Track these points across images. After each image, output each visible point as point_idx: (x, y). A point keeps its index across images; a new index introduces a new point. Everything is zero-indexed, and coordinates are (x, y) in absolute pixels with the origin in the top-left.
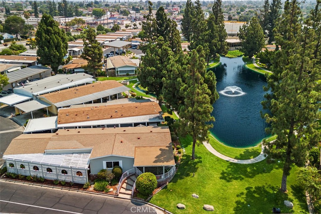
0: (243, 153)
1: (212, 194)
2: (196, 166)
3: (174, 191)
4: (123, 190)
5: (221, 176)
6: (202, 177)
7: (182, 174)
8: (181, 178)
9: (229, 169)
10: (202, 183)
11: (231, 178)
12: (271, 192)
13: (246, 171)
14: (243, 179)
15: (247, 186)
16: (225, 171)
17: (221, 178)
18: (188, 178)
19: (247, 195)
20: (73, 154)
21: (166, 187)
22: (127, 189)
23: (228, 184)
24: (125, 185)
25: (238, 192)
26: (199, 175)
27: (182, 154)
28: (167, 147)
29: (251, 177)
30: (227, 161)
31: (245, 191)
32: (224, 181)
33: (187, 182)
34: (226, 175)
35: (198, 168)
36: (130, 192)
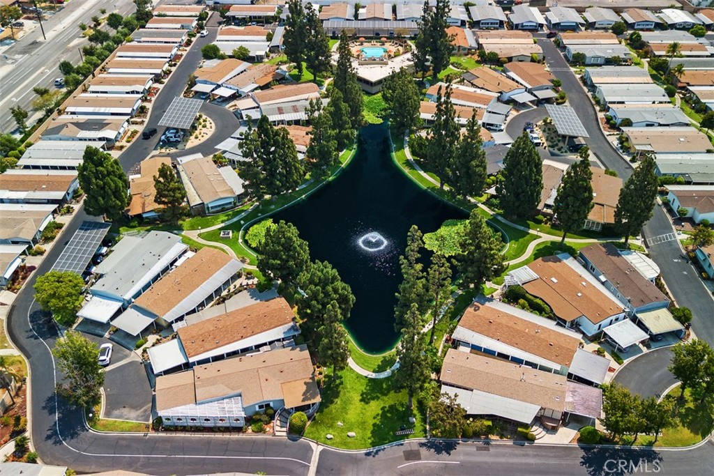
0: (380, 364)
1: (353, 420)
2: (339, 390)
3: (322, 422)
4: (278, 428)
5: (361, 398)
6: (345, 402)
7: (326, 402)
8: (327, 407)
9: (368, 388)
10: (344, 409)
11: (369, 399)
12: (401, 409)
13: (382, 387)
14: (379, 398)
15: (382, 406)
16: (365, 391)
17: (361, 400)
18: (332, 406)
19: (381, 416)
20: (223, 399)
21: (314, 419)
22: (281, 427)
23: (366, 406)
24: (278, 423)
25: (374, 414)
26: (342, 400)
27: (323, 375)
28: (310, 378)
29: (386, 395)
30: (366, 377)
31: (380, 412)
32: (363, 403)
33: (332, 411)
34: (365, 396)
35: (340, 391)
36: (285, 429)
